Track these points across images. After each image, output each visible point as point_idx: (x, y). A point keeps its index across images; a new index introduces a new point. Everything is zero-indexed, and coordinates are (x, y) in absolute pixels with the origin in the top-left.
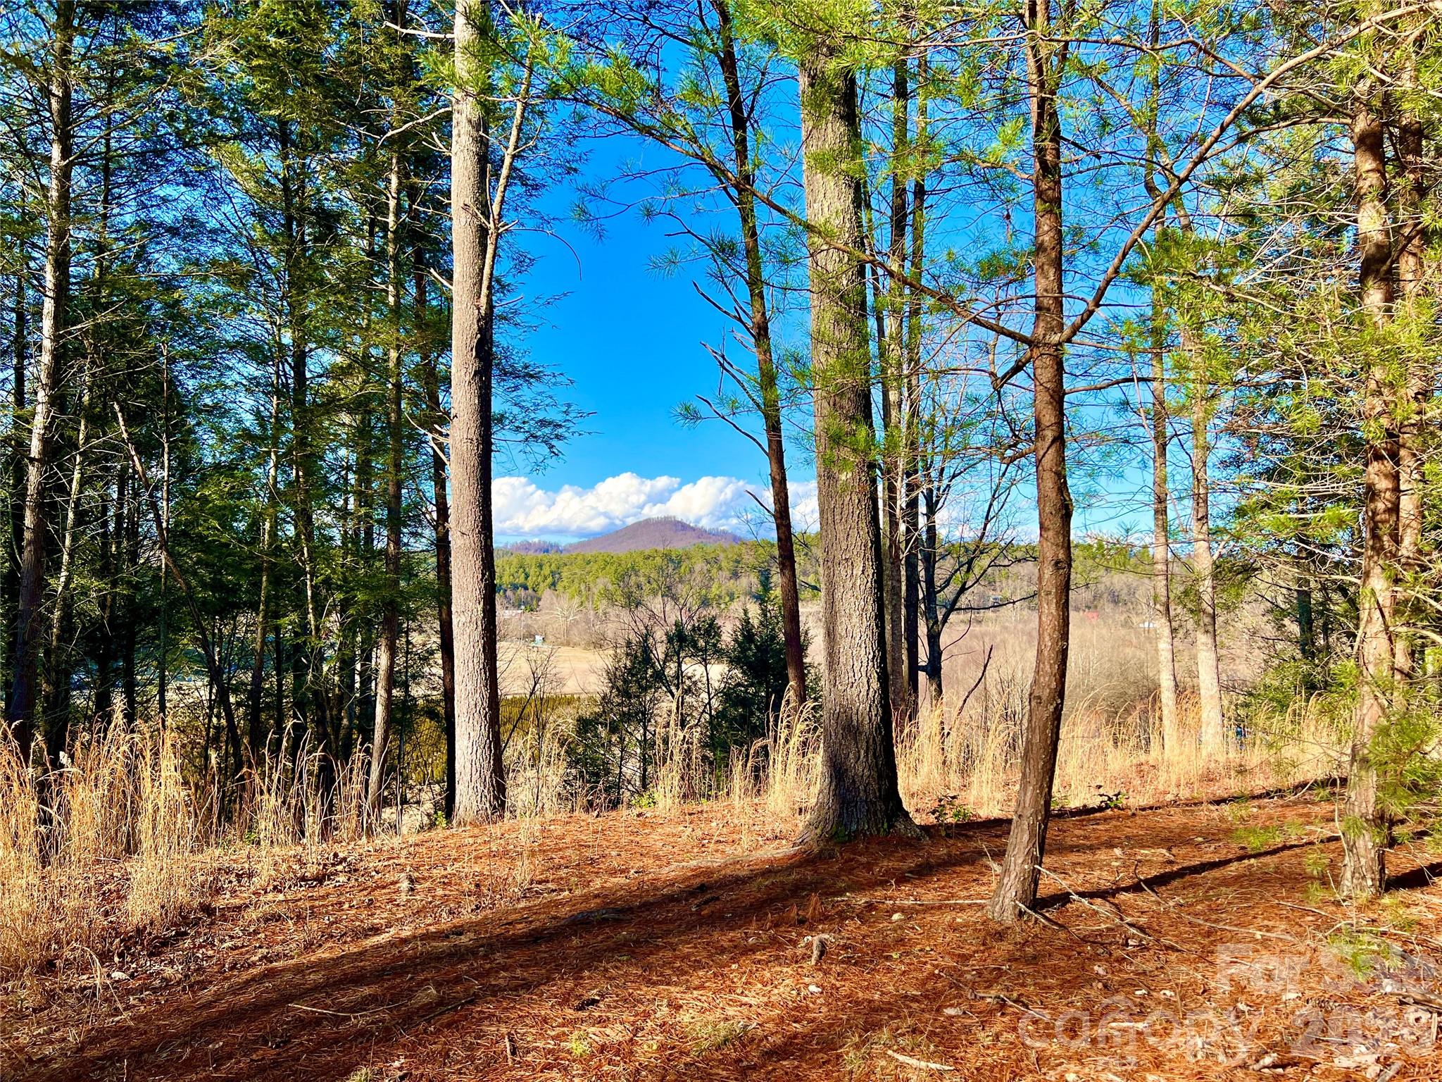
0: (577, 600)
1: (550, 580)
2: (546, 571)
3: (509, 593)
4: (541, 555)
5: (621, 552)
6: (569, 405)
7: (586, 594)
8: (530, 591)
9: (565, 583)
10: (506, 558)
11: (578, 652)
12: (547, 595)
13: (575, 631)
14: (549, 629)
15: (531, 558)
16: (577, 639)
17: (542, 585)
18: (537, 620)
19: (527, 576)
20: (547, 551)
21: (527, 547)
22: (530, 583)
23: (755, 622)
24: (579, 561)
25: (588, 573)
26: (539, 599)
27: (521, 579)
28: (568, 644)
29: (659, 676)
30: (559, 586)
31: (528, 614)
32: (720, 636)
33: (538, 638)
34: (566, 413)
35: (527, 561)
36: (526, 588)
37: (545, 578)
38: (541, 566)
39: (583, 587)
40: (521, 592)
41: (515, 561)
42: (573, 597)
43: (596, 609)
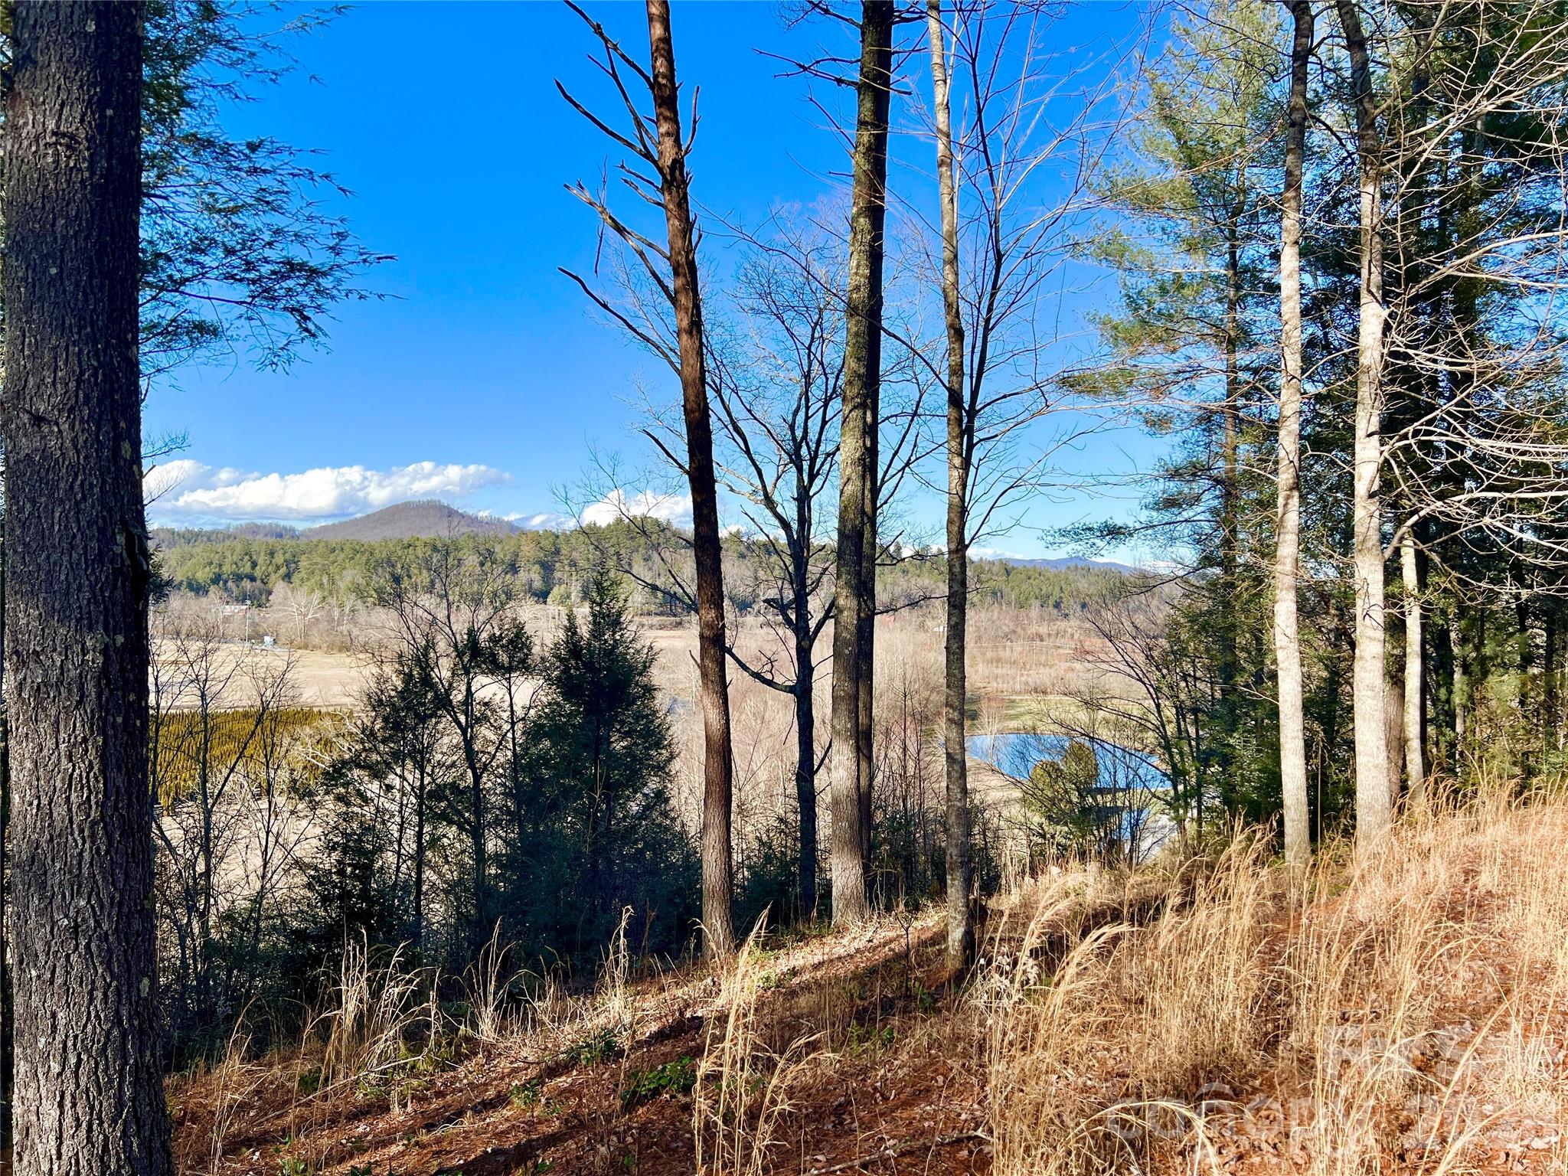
0: (317, 595)
1: (283, 570)
2: (279, 559)
3: (230, 584)
4: (271, 540)
5: (372, 538)
6: (341, 236)
7: (330, 590)
8: (259, 582)
9: (303, 574)
10: (227, 543)
11: (317, 657)
12: (279, 588)
13: (315, 632)
14: (282, 630)
15: (259, 544)
16: (316, 641)
17: (273, 577)
18: (269, 617)
19: (254, 565)
20: (280, 536)
21: (254, 529)
22: (258, 573)
23: (584, 631)
24: (321, 549)
25: (334, 562)
26: (270, 593)
27: (247, 569)
28: (306, 647)
29: (443, 702)
30: (295, 578)
31: (255, 610)
32: (529, 649)
33: (267, 639)
34: (335, 250)
35: (254, 547)
36: (253, 579)
37: (278, 568)
38: (272, 554)
39: (325, 580)
40: (247, 584)
41: (239, 547)
42: (313, 591)
43: (341, 606)
